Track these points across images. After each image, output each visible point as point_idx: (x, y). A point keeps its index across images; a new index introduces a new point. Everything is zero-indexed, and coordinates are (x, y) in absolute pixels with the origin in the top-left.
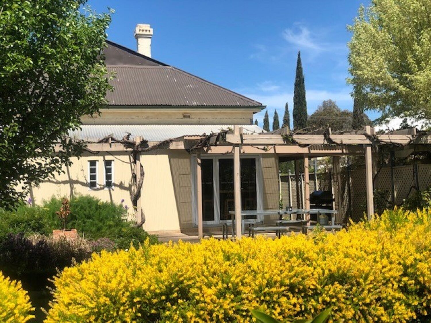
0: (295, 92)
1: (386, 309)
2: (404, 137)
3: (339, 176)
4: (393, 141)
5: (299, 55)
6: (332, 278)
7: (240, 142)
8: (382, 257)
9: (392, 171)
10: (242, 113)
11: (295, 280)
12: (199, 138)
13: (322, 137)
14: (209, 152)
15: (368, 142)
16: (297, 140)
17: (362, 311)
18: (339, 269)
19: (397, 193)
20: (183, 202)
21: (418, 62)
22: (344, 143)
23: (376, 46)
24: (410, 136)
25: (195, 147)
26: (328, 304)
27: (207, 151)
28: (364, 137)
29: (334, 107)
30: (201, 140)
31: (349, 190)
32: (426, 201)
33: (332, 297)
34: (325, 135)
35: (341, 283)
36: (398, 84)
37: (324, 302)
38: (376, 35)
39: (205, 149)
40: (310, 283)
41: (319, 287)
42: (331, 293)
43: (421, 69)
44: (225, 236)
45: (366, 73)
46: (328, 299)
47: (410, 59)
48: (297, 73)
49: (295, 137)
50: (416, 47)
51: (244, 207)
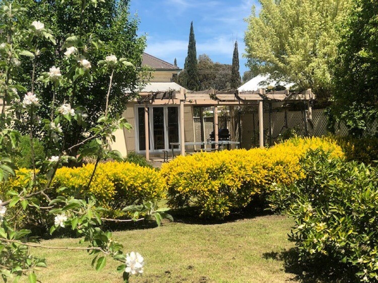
0: (188, 53)
1: (298, 175)
2: (282, 95)
3: (234, 119)
4: (275, 98)
5: (192, 24)
6: (277, 164)
7: (184, 99)
8: (295, 156)
9: (270, 116)
10: (165, 74)
11: (265, 163)
12: (147, 94)
13: (234, 95)
14: (153, 103)
15: (261, 98)
16: (219, 98)
17: (289, 175)
18: (280, 160)
19: (274, 130)
20: (129, 137)
21: (291, 49)
22: (247, 99)
23: (264, 36)
24: (285, 95)
25: (144, 100)
26: (276, 173)
27: (152, 102)
28: (258, 96)
29: (208, 60)
30: (149, 96)
31: (240, 129)
32: (293, 135)
33: (278, 170)
34: (235, 94)
35: (281, 165)
36: (278, 61)
37: (275, 172)
38: (264, 28)
39: (151, 101)
40: (270, 165)
41: (273, 167)
42: (278, 168)
43: (293, 53)
44: (166, 160)
45: (259, 53)
46: (277, 171)
47: (287, 47)
48: (190, 38)
49: (217, 96)
50: (290, 39)
51: (170, 141)
